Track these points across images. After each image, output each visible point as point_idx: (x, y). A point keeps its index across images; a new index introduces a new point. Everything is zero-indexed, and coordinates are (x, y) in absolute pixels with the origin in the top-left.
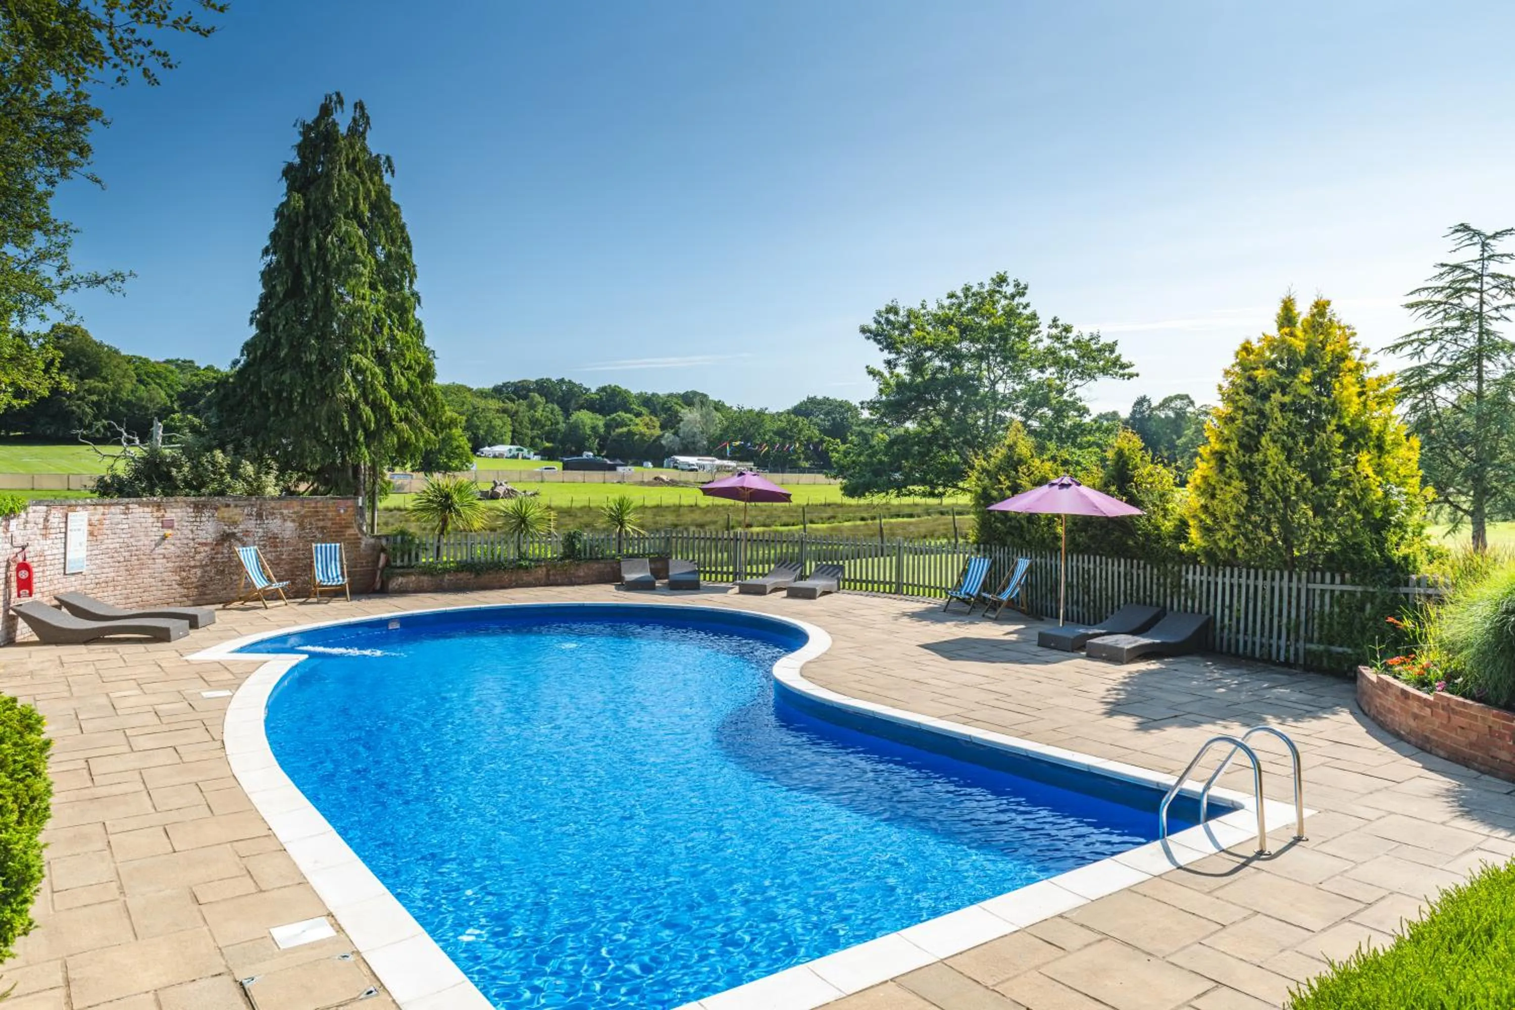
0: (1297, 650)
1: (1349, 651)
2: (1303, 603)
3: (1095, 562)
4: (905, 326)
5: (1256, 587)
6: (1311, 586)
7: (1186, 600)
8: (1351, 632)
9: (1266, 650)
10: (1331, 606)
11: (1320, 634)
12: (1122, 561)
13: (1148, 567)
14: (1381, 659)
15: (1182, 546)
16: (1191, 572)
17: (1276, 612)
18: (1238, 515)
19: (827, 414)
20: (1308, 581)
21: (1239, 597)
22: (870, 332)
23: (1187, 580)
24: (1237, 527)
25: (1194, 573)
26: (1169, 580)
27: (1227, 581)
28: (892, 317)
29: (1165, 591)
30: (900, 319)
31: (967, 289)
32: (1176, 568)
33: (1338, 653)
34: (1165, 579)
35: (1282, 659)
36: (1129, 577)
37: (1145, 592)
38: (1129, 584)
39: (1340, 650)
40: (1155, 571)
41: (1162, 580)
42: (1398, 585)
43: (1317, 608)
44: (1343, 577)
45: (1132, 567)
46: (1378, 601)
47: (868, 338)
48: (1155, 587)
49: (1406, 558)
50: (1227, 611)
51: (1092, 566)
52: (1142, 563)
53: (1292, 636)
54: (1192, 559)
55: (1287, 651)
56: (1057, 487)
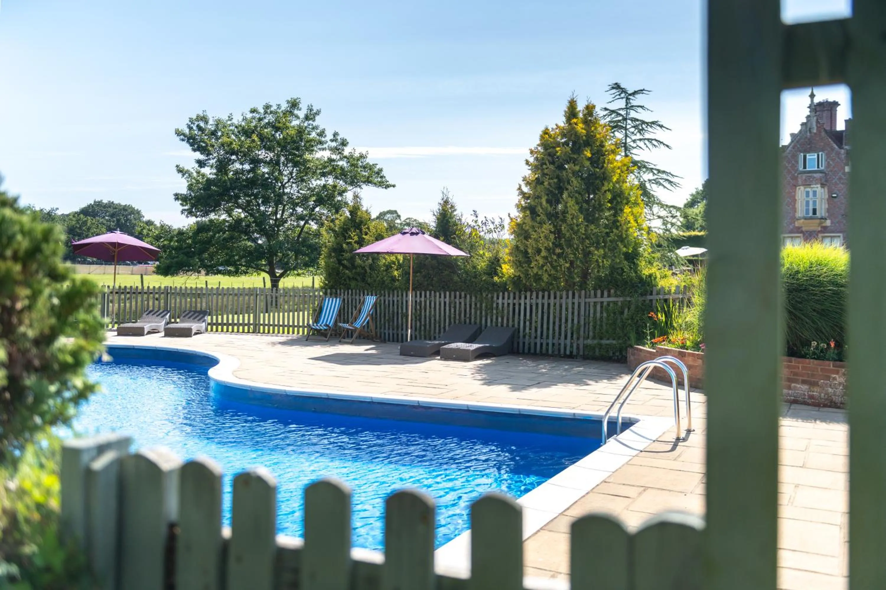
0: (578, 345)
1: (614, 342)
2: (582, 313)
3: (425, 296)
4: (213, 133)
5: (549, 304)
6: (587, 300)
7: (497, 319)
8: (615, 329)
9: (556, 347)
10: (601, 313)
11: (594, 333)
12: (448, 293)
13: (468, 296)
14: (651, 339)
15: (496, 278)
16: (501, 298)
17: (563, 320)
18: (547, 249)
19: (112, 216)
20: (586, 298)
21: (537, 312)
22: (184, 135)
23: (498, 304)
24: (545, 258)
25: (503, 298)
26: (484, 305)
27: (528, 301)
28: (202, 124)
29: (481, 313)
30: (210, 127)
31: (267, 107)
32: (490, 296)
33: (607, 345)
34: (481, 304)
35: (568, 353)
36: (452, 305)
37: (465, 316)
38: (453, 310)
39: (608, 342)
40: (473, 299)
41: (478, 305)
42: (646, 295)
43: (592, 315)
44: (609, 291)
45: (455, 298)
46: (633, 307)
47: (183, 140)
48: (473, 311)
49: (650, 276)
50: (528, 323)
51: (423, 299)
52: (463, 294)
53: (575, 336)
54: (503, 288)
55: (572, 346)
56: (408, 235)
